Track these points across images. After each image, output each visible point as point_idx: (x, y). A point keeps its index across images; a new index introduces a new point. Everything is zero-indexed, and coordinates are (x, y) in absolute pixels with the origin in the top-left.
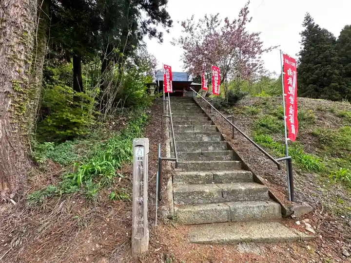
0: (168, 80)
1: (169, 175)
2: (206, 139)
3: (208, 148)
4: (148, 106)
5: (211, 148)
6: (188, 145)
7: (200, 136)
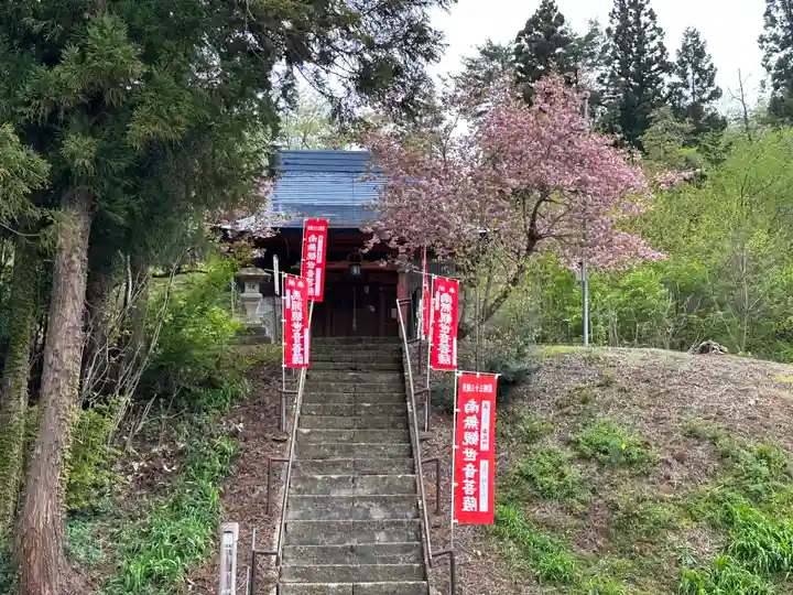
0: (297, 326)
1: (271, 585)
2: (378, 514)
3: (374, 537)
4: (236, 396)
5: (381, 537)
6: (328, 529)
7: (365, 504)
